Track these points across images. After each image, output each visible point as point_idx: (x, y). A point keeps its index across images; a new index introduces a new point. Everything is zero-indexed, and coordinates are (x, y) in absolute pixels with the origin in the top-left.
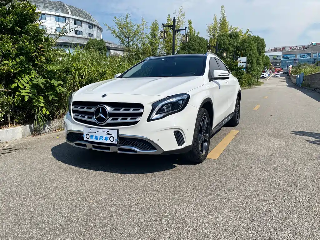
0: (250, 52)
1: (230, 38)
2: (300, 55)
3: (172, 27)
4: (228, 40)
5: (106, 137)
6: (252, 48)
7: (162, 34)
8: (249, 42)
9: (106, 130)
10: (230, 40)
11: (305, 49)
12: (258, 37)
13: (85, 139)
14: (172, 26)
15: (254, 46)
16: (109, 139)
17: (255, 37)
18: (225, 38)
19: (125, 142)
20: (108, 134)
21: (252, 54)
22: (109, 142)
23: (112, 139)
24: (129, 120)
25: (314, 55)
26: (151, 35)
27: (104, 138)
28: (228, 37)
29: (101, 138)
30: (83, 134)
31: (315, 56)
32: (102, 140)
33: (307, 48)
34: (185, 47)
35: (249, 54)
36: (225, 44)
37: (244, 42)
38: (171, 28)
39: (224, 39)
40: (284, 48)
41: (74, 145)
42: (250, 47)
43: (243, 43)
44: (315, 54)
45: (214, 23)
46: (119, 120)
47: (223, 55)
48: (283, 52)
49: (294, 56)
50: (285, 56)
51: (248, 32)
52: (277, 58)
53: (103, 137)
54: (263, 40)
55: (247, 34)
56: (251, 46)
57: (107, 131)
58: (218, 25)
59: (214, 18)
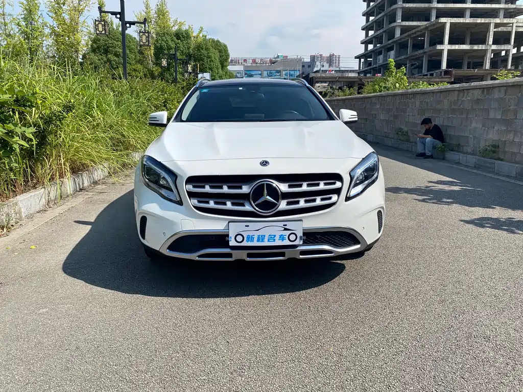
0: (210, 65)
1: (178, 39)
2: (266, 72)
3: (118, 16)
4: (175, 42)
5: (282, 235)
6: (213, 59)
7: (100, 26)
8: (207, 49)
9: (282, 224)
10: (178, 43)
11: (273, 63)
12: (218, 41)
13: (232, 243)
14: (119, 13)
15: (215, 55)
16: (287, 238)
17: (213, 41)
18: (168, 38)
19: (312, 240)
20: (286, 229)
21: (213, 68)
22: (287, 242)
23: (293, 237)
24: (318, 202)
25: (284, 73)
26: (25, 19)
27: (277, 238)
28: (174, 38)
29: (272, 238)
30: (228, 235)
31: (285, 75)
32: (274, 241)
33: (276, 62)
34: (98, 48)
35: (209, 68)
36: (169, 49)
37: (199, 47)
38: (116, 17)
39: (167, 40)
40: (245, 60)
41: (197, 258)
42: (209, 57)
43: (199, 50)
44: (287, 72)
45: (145, 10)
46: (302, 203)
47: (188, 69)
48: (245, 67)
49: (260, 73)
50: (248, 73)
51: (201, 31)
52: (237, 74)
53: (275, 236)
54: (225, 46)
55: (201, 35)
56: (210, 54)
57: (284, 225)
58: (153, 14)
59: (145, 1)
